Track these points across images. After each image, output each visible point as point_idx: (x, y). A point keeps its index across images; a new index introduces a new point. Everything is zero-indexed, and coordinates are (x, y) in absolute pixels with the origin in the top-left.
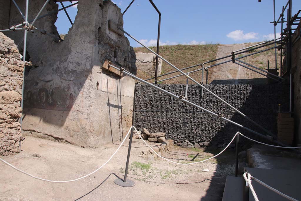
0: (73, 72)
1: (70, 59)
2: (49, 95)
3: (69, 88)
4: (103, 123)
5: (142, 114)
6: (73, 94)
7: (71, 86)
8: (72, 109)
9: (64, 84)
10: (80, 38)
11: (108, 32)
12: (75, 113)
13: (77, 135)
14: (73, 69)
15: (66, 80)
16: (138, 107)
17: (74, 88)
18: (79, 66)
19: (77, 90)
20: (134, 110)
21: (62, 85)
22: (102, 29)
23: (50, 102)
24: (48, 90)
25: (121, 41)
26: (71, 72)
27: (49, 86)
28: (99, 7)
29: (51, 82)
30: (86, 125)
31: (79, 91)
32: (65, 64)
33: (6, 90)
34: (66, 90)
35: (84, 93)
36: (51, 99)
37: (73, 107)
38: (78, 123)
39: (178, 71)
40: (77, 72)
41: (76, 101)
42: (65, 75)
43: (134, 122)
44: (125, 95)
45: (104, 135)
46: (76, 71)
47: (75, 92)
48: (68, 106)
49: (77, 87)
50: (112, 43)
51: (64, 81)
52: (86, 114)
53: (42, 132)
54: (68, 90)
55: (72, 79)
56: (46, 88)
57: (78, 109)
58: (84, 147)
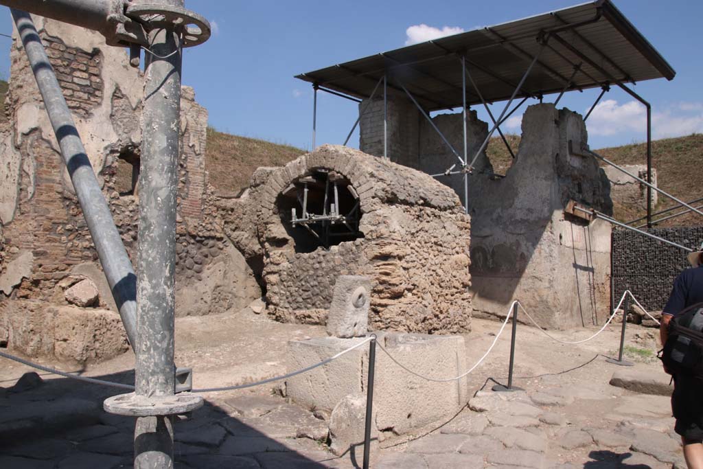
0: (523, 221)
1: (518, 203)
2: (489, 257)
3: (518, 244)
4: (569, 294)
5: (628, 281)
6: (526, 253)
7: (521, 242)
8: (524, 275)
9: (511, 239)
10: (530, 173)
11: (568, 158)
12: (530, 280)
13: (534, 311)
14: (523, 218)
15: (513, 234)
16: (619, 268)
17: (526, 245)
18: (532, 213)
19: (531, 247)
20: (612, 274)
21: (508, 242)
22: (560, 156)
23: (491, 267)
24: (486, 249)
25: (586, 165)
26: (520, 222)
27: (487, 244)
28: (554, 125)
29: (490, 238)
30: (547, 296)
31: (535, 249)
32: (511, 211)
33: (457, 253)
34: (514, 248)
35: (542, 251)
36: (491, 261)
37: (526, 271)
38: (536, 294)
39: (683, 205)
40: (529, 223)
41: (530, 262)
42: (511, 227)
43: (613, 295)
44: (597, 250)
45: (571, 312)
46: (527, 221)
47: (528, 251)
48: (518, 270)
49: (530, 243)
50: (576, 173)
51: (510, 235)
52: (547, 280)
53: (480, 309)
54: (517, 248)
55: (522, 232)
56: (484, 246)
57: (534, 275)
58: (545, 329)
